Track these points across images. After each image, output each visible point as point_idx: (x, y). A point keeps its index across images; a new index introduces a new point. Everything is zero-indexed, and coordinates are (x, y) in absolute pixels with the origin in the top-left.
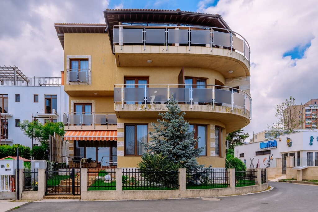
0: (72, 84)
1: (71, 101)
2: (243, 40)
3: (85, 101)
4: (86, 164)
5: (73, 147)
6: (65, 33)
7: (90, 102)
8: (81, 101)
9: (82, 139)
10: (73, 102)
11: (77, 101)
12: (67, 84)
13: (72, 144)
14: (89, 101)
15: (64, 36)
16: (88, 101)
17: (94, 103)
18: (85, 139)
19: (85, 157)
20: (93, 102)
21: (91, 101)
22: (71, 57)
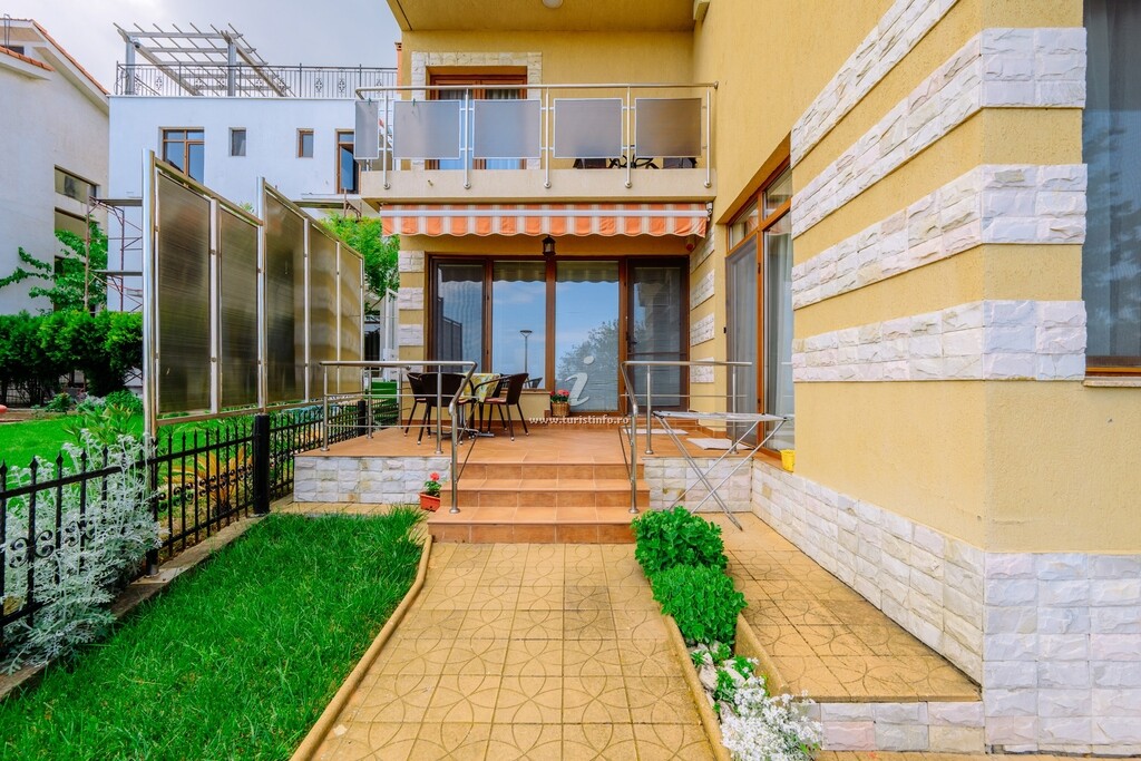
3: (488, 55)
4: (495, 407)
5: (421, 306)
7: (517, 63)
9: (489, 226)
10: (422, 64)
11: (445, 55)
13: (414, 290)
14: (509, 55)
16: (502, 55)
17: (538, 66)
18: (504, 227)
19: (486, 368)
20: (529, 59)
21: (522, 54)
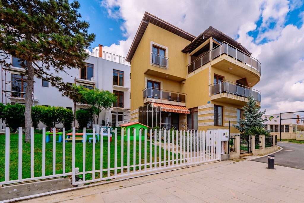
0: (155, 65)
1: (146, 77)
2: (257, 61)
3: (156, 80)
6: (150, 22)
7: (159, 82)
8: (153, 79)
10: (147, 79)
11: (150, 79)
12: (151, 64)
14: (159, 80)
15: (148, 24)
20: (161, 82)
22: (154, 44)
